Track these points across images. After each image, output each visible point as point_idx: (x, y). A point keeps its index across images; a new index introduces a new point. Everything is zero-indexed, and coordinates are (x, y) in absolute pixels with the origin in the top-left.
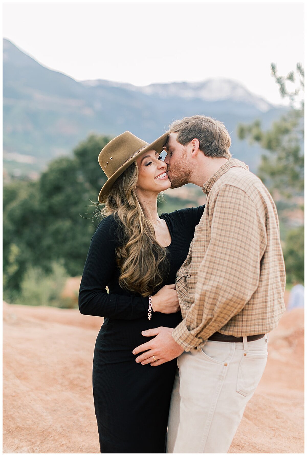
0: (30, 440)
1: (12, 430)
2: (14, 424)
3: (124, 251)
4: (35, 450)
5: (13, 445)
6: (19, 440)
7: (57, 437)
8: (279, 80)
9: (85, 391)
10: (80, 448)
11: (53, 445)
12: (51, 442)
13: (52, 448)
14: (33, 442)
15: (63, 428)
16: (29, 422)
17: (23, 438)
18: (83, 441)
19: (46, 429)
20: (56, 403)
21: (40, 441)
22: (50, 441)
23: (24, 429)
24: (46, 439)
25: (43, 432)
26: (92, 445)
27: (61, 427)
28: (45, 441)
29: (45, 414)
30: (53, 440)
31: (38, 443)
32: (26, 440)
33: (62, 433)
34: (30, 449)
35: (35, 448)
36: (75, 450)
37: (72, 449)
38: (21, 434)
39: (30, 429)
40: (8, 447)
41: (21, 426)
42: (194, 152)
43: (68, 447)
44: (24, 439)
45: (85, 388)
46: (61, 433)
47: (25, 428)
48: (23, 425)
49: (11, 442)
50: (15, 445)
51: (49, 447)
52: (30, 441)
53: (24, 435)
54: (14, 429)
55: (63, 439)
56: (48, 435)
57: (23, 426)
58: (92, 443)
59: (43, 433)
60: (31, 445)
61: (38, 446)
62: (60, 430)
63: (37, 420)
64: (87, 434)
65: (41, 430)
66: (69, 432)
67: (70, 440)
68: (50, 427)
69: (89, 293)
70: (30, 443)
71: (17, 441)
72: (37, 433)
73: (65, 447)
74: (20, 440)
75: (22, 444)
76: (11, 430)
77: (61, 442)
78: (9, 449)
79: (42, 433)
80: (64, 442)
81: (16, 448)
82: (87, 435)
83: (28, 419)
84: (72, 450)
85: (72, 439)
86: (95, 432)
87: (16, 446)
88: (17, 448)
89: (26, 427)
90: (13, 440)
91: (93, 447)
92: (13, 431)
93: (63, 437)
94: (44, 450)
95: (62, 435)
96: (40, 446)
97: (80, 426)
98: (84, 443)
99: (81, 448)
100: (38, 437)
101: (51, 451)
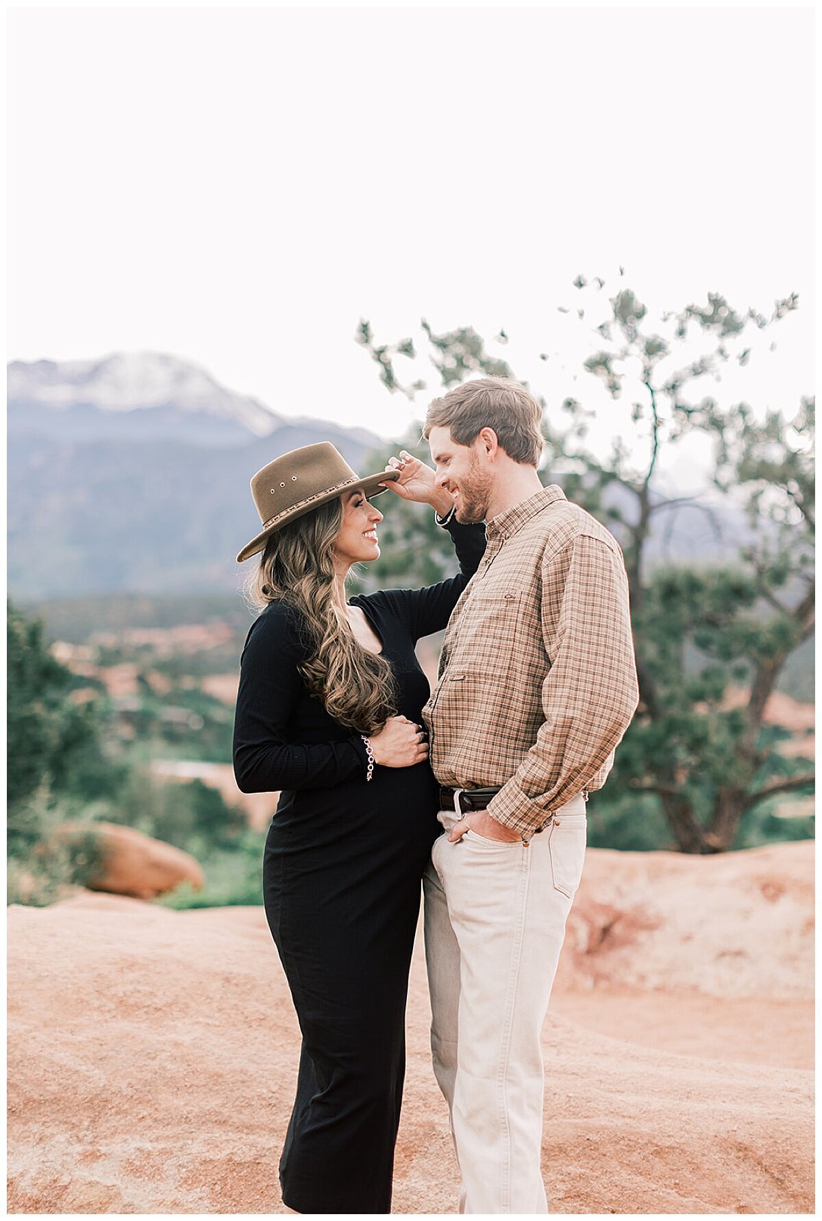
0: (65, 1120)
1: (17, 1109)
2: (18, 1096)
3: (319, 664)
4: (84, 1137)
5: (29, 1137)
6: (41, 1123)
7: (126, 1106)
8: (379, 354)
9: (159, 1013)
10: (183, 1117)
11: (123, 1122)
12: (113, 1117)
13: (121, 1128)
14: (73, 1124)
15: (136, 1087)
16: (53, 1088)
17: (48, 1120)
18: (186, 1105)
19: (97, 1095)
20: (101, 1045)
21: (89, 1119)
22: (111, 1115)
23: (44, 1103)
24: (102, 1115)
25: (91, 1101)
26: (207, 1108)
27: (130, 1085)
28: (100, 1118)
29: (84, 1068)
30: (117, 1113)
31: (86, 1123)
32: (57, 1123)
33: (135, 1097)
34: (71, 1137)
35: (81, 1135)
36: (173, 1123)
37: (166, 1122)
38: (40, 1114)
39: (59, 1100)
40: (18, 1141)
41: (36, 1097)
42: (489, 452)
43: (156, 1120)
44: (51, 1120)
45: (157, 1009)
46: (132, 1097)
47: (47, 1100)
48: (41, 1095)
49: (22, 1132)
50: (35, 1134)
51: (114, 1126)
52: (65, 1123)
53: (49, 1114)
54: (22, 1107)
55: (140, 1106)
56: (105, 1106)
57: (42, 1098)
58: (206, 1105)
59: (92, 1104)
60: (70, 1130)
61: (88, 1130)
62: (130, 1092)
63: (70, 1082)
64: (191, 1090)
65: (86, 1098)
66: (149, 1092)
67: (156, 1106)
68: (104, 1090)
69: (255, 751)
70: (66, 1126)
71: (35, 1128)
72: (77, 1105)
73: (149, 1122)
74: (43, 1124)
75: (48, 1132)
76: (14, 1109)
77: (138, 1114)
78: (23, 1145)
79: (89, 1104)
80: (145, 1113)
81: (38, 1140)
82: (192, 1093)
83: (48, 1083)
84: (168, 1125)
85: (160, 1104)
86: (206, 1085)
87: (37, 1136)
88: (41, 1139)
89: (47, 1098)
90: (26, 1128)
91: (211, 1110)
92: (20, 1111)
93: (140, 1103)
94: (104, 1134)
95: (136, 1100)
96: (91, 1128)
97: (172, 1077)
98: (188, 1108)
99: (185, 1116)
100: (81, 1112)
101: (119, 1133)
